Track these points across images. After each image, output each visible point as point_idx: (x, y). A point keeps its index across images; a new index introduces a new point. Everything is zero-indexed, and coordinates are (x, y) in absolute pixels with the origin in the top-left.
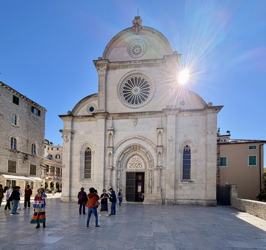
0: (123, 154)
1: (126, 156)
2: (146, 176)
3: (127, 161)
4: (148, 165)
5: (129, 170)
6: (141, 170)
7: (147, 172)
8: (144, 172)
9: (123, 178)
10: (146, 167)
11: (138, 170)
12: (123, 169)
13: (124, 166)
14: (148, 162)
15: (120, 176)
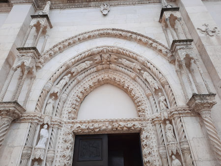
0: (70, 75)
1: (79, 82)
2: (147, 144)
3: (79, 98)
4: (148, 105)
5: (84, 124)
6: (128, 122)
7: (149, 128)
8: (139, 129)
9: (59, 155)
10: (143, 112)
11: (118, 122)
12: (62, 123)
13: (70, 113)
14: (146, 98)
15: (44, 147)
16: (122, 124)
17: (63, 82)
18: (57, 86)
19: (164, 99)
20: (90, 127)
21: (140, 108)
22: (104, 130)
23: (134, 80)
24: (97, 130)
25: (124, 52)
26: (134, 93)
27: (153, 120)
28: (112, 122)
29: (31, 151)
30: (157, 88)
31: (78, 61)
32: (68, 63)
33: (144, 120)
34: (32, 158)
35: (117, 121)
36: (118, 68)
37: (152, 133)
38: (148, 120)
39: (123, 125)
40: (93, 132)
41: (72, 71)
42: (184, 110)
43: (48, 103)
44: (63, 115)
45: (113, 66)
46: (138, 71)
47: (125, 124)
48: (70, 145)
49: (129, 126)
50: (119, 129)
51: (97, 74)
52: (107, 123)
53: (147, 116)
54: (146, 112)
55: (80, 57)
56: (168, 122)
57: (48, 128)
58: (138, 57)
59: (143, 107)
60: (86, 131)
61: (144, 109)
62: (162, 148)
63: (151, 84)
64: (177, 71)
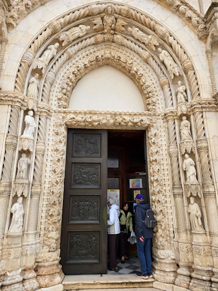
0: (57, 44)
2: (156, 142)
3: (71, 80)
4: (161, 97)
5: (80, 116)
6: (135, 117)
7: (159, 125)
8: (146, 125)
9: (50, 149)
10: (154, 105)
11: (122, 115)
12: (51, 111)
13: (60, 99)
14: (159, 88)
15: (32, 137)
16: (127, 118)
17: (48, 54)
18: (41, 59)
19: (184, 89)
20: (88, 120)
21: (150, 100)
22: (105, 124)
23: (146, 61)
24: (96, 123)
25: (138, 15)
26: (144, 80)
27: (165, 115)
28: (115, 115)
29: (17, 141)
30: (178, 74)
31: (69, 23)
32: (55, 23)
33: (154, 115)
34: (18, 149)
35: (120, 114)
36: (125, 41)
37: (163, 130)
38: (159, 115)
39: (128, 120)
40: (90, 125)
41: (61, 39)
42: (209, 103)
43: (31, 81)
44: (51, 102)
45: (118, 37)
46: (154, 49)
47: (130, 118)
48: (63, 139)
49: (135, 121)
50: (122, 123)
51: (95, 49)
52: (109, 116)
53: (157, 110)
54: (157, 105)
55: (72, 16)
56: (184, 118)
57: (34, 116)
58: (157, 26)
59: (154, 99)
60: (83, 124)
61: (154, 101)
62: (173, 147)
63: (169, 68)
64: (207, 52)
